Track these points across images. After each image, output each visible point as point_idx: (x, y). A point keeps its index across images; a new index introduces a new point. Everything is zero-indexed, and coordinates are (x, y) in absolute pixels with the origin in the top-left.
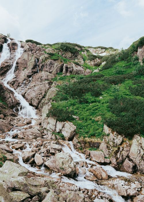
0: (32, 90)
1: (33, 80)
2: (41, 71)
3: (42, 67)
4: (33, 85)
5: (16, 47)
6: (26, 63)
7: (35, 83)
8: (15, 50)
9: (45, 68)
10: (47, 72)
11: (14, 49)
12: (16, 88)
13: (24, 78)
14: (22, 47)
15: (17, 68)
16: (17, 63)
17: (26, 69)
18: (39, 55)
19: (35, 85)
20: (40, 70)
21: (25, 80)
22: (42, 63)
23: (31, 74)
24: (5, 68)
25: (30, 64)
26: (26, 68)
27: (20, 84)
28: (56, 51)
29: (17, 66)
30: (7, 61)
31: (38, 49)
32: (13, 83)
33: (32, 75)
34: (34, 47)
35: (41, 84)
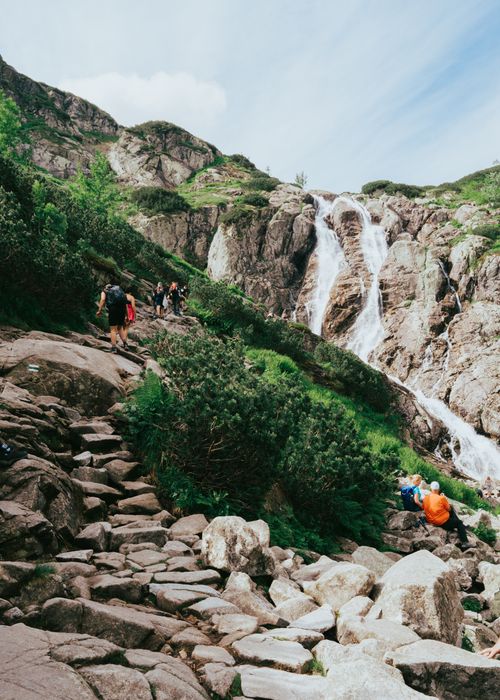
0: (467, 380)
1: (453, 341)
2: (467, 302)
3: (468, 287)
4: (462, 359)
5: (356, 223)
6: (411, 279)
7: (467, 351)
8: (357, 237)
9: (481, 288)
10: (492, 301)
11: (352, 234)
12: (404, 375)
13: (424, 336)
14: (376, 220)
15: (385, 304)
16: (383, 286)
17: (414, 302)
18: (441, 240)
19: (468, 360)
20: (464, 298)
21: (428, 344)
22: (466, 272)
23: (443, 318)
24: (345, 306)
25: (427, 281)
26: (413, 297)
27: (416, 360)
28: (493, 212)
29: (385, 296)
30: (348, 282)
31: (426, 215)
32: (388, 357)
33: (447, 320)
34: (409, 212)
35: (488, 351)
